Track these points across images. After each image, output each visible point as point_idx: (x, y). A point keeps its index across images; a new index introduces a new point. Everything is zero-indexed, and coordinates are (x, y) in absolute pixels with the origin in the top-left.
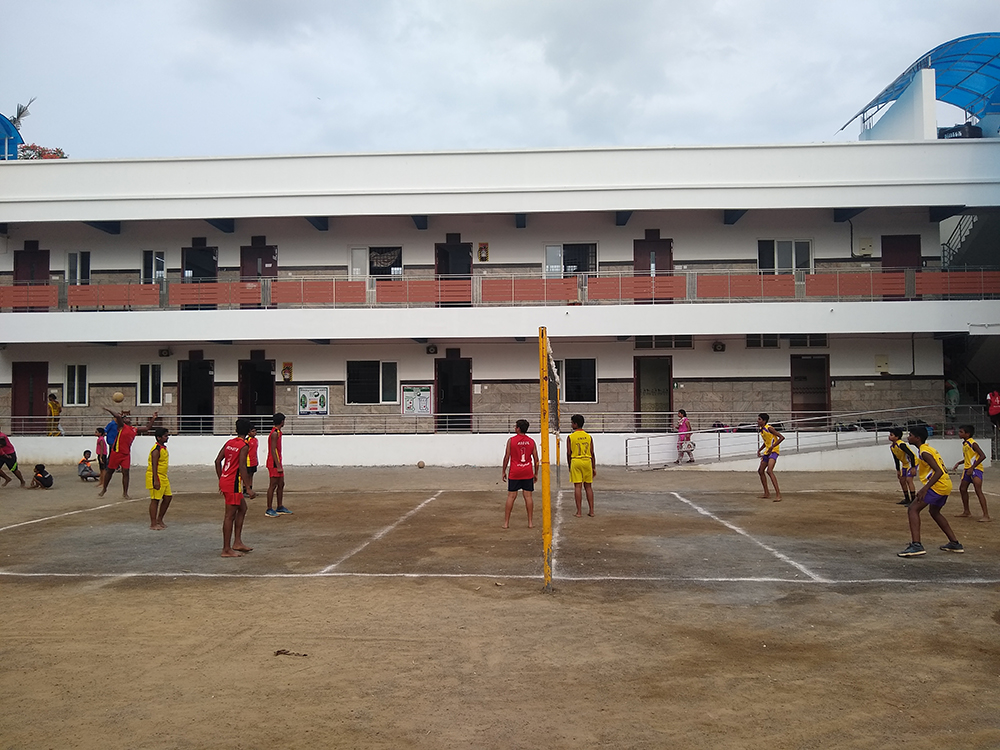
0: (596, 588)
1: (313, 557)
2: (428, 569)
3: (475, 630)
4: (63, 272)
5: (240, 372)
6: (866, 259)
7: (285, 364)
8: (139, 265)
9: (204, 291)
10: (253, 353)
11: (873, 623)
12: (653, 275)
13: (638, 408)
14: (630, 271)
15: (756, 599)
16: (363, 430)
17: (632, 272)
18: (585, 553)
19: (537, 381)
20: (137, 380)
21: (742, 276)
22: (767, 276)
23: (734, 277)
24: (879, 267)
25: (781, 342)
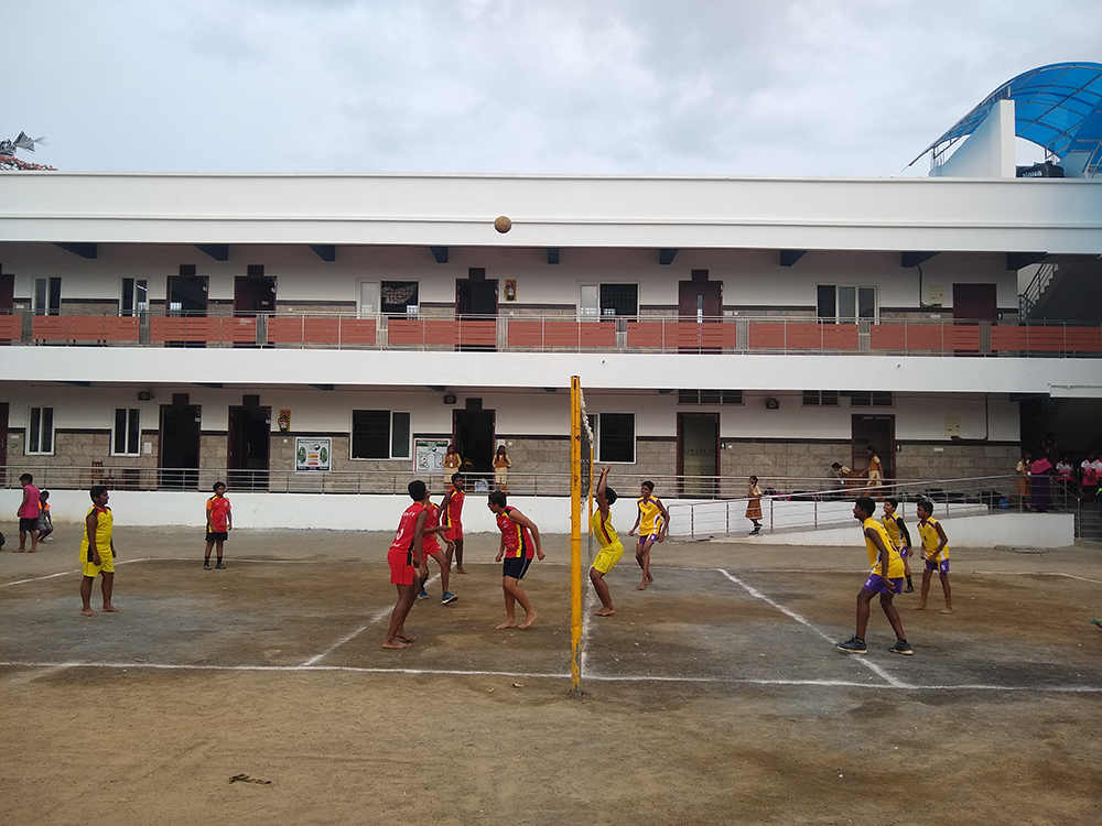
0: (633, 692)
1: (297, 644)
2: (433, 663)
3: (485, 748)
4: (29, 300)
5: (231, 420)
6: (936, 309)
7: (282, 412)
8: (117, 294)
9: (191, 326)
10: (246, 398)
11: (970, 745)
12: (700, 321)
13: (680, 470)
14: (674, 316)
15: (825, 709)
16: (368, 490)
17: (676, 317)
18: (621, 645)
19: (568, 438)
20: (111, 425)
21: (800, 325)
22: (827, 326)
23: (791, 325)
24: (950, 318)
25: (841, 399)
